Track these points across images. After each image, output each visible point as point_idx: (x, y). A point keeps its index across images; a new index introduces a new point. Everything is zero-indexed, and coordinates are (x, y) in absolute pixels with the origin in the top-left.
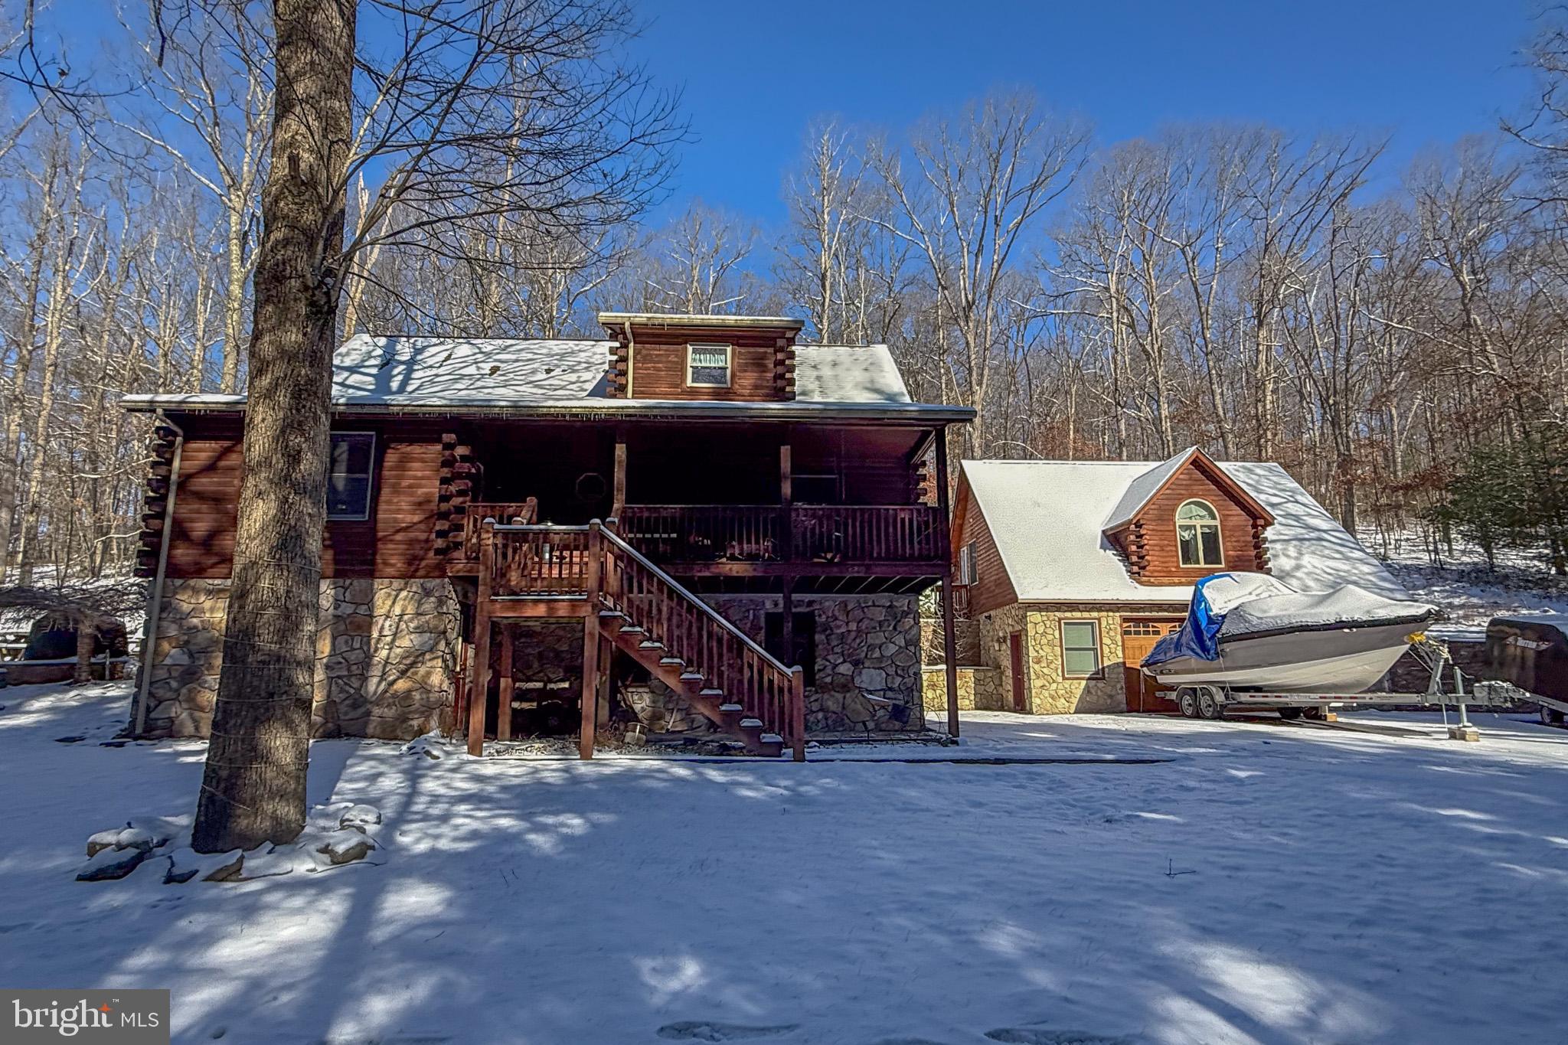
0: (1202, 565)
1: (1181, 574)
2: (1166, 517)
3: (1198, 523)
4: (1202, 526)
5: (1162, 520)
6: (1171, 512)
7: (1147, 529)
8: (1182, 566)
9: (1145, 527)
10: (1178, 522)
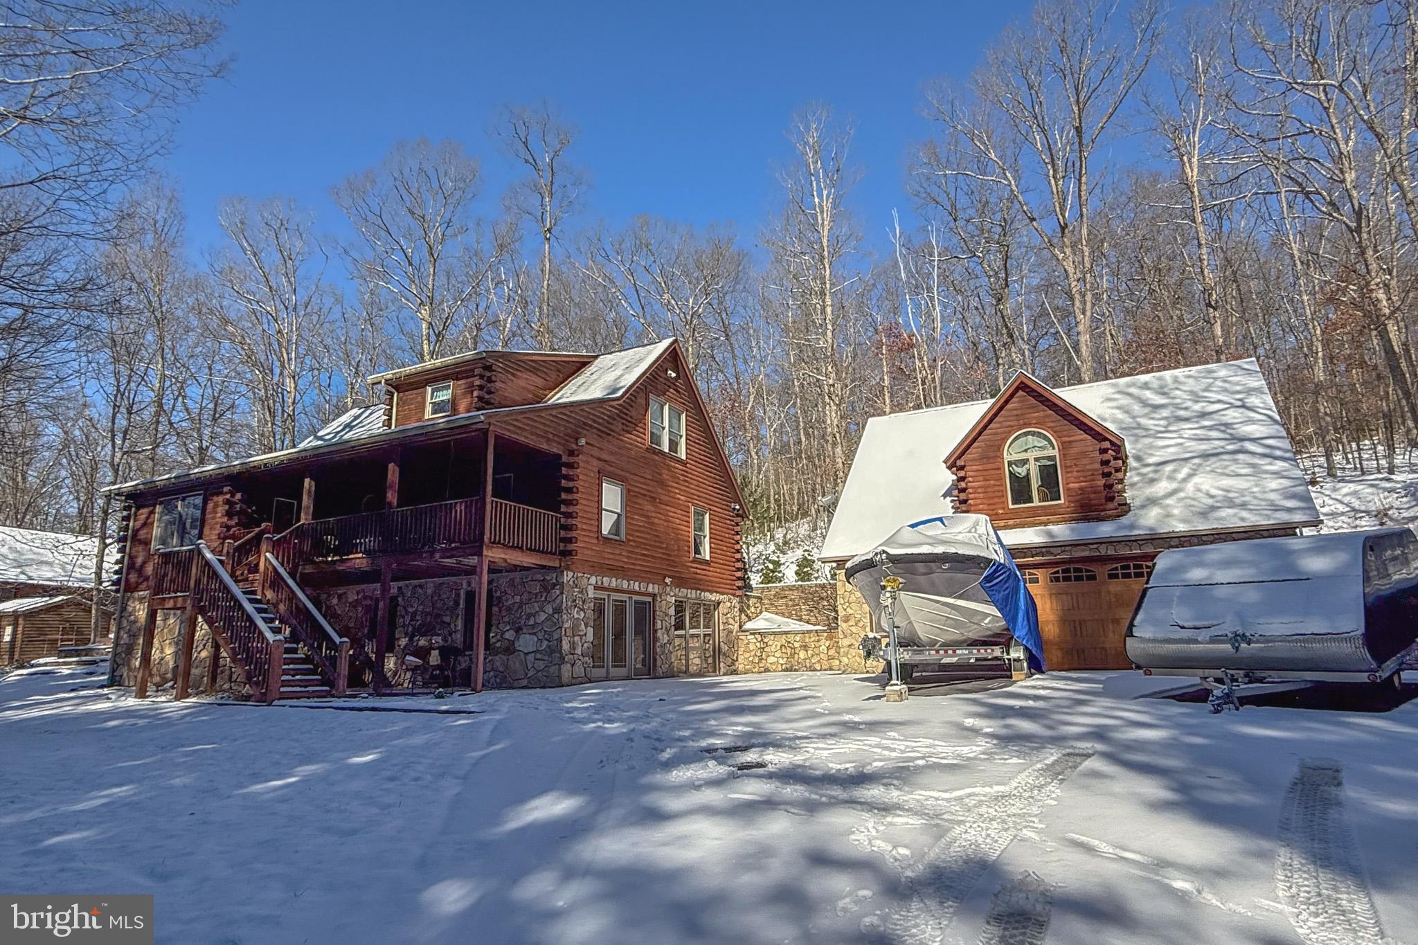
0: (1036, 503)
1: (1010, 516)
2: (991, 454)
3: (1030, 455)
4: (1036, 459)
5: (988, 458)
6: (999, 448)
7: (970, 471)
8: (1011, 506)
9: (967, 468)
10: (1007, 458)
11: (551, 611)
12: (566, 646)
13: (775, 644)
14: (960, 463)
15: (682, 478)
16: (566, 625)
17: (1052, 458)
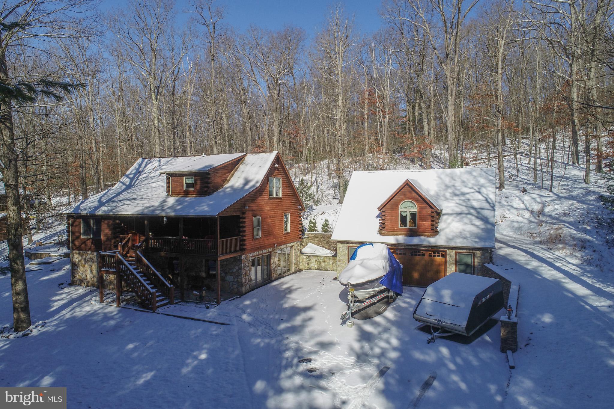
0: (408, 227)
1: (399, 231)
2: (395, 207)
3: (408, 209)
4: (410, 211)
5: (393, 208)
6: (397, 205)
7: (386, 213)
8: (399, 227)
9: (386, 211)
10: (400, 209)
11: (238, 269)
12: (243, 281)
13: (313, 260)
14: (383, 210)
15: (280, 204)
16: (243, 274)
17: (416, 211)
